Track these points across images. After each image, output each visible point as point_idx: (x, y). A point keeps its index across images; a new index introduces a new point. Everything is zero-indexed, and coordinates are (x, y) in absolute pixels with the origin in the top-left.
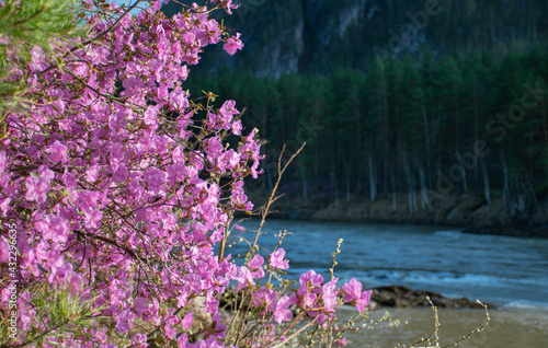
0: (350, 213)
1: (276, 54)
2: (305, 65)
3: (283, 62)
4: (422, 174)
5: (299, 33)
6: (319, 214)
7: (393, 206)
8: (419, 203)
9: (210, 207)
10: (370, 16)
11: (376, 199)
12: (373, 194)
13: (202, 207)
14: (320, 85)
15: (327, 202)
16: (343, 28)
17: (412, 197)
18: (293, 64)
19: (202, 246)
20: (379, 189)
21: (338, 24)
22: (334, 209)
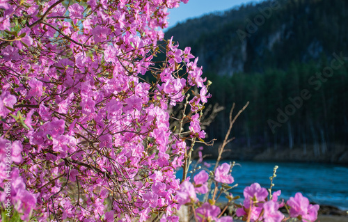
0: (277, 156)
1: (230, 61)
2: (249, 67)
3: (235, 66)
4: (322, 132)
5: (244, 49)
6: (258, 157)
7: (304, 152)
8: (321, 150)
9: (162, 132)
10: (288, 37)
11: (294, 148)
12: (291, 144)
13: (156, 133)
14: (257, 79)
15: (262, 150)
16: (271, 45)
17: (316, 147)
18: (240, 67)
19: (166, 171)
20: (295, 142)
21: (267, 42)
22: (267, 154)
